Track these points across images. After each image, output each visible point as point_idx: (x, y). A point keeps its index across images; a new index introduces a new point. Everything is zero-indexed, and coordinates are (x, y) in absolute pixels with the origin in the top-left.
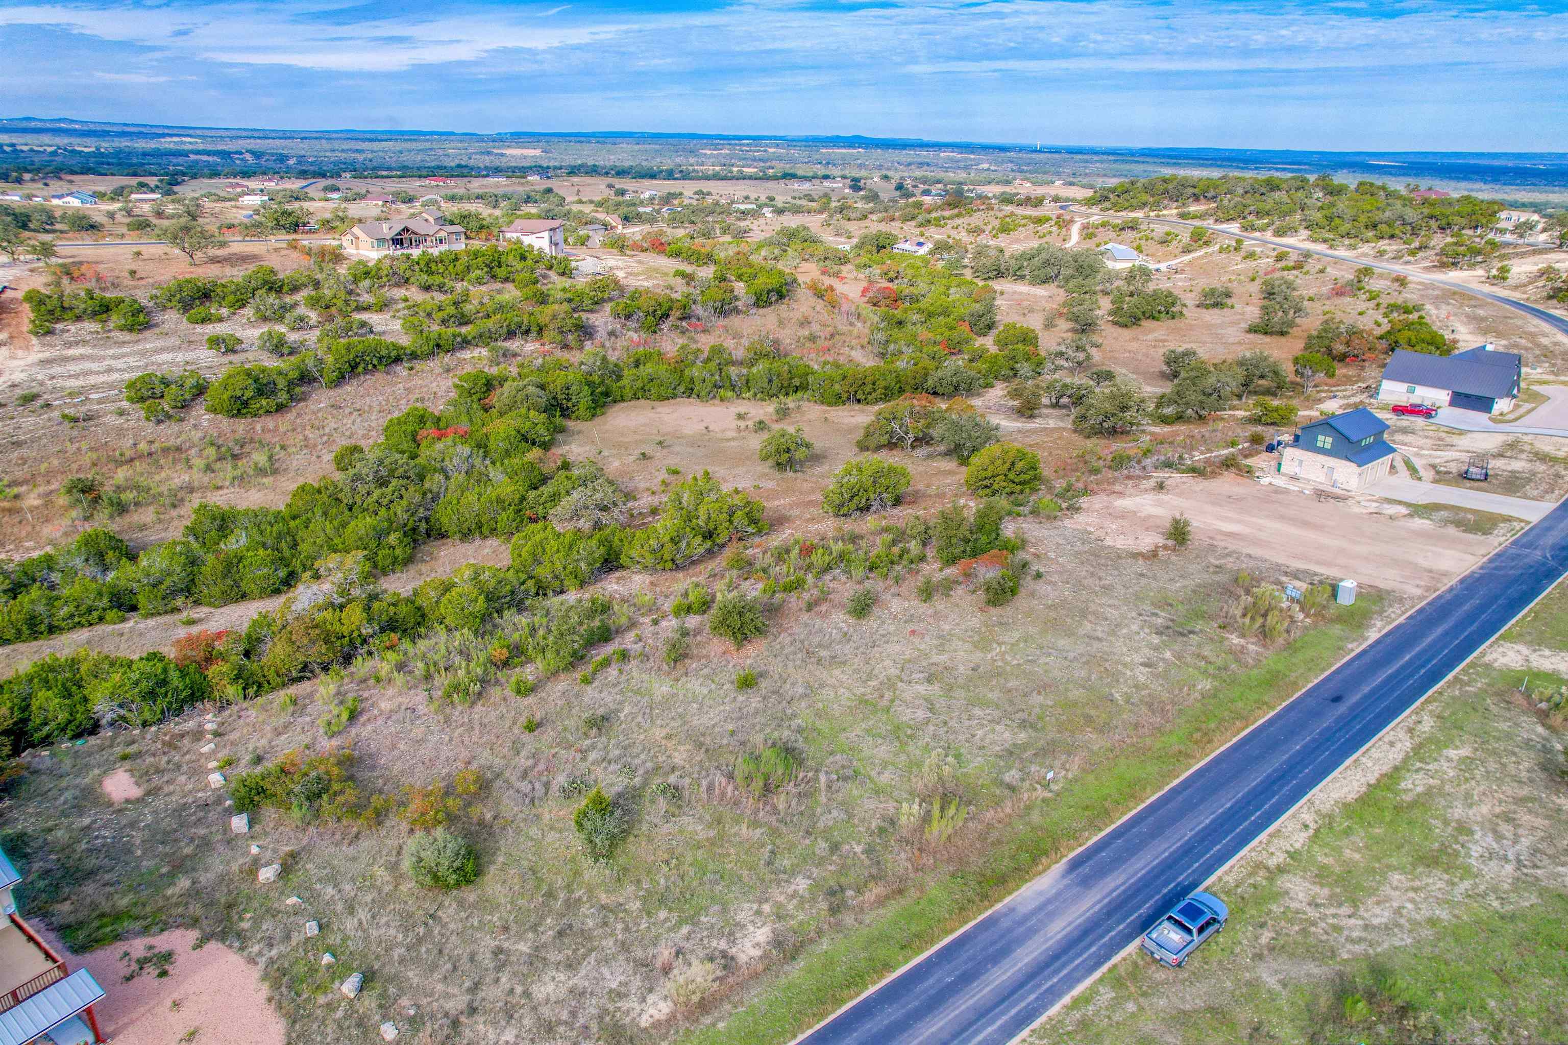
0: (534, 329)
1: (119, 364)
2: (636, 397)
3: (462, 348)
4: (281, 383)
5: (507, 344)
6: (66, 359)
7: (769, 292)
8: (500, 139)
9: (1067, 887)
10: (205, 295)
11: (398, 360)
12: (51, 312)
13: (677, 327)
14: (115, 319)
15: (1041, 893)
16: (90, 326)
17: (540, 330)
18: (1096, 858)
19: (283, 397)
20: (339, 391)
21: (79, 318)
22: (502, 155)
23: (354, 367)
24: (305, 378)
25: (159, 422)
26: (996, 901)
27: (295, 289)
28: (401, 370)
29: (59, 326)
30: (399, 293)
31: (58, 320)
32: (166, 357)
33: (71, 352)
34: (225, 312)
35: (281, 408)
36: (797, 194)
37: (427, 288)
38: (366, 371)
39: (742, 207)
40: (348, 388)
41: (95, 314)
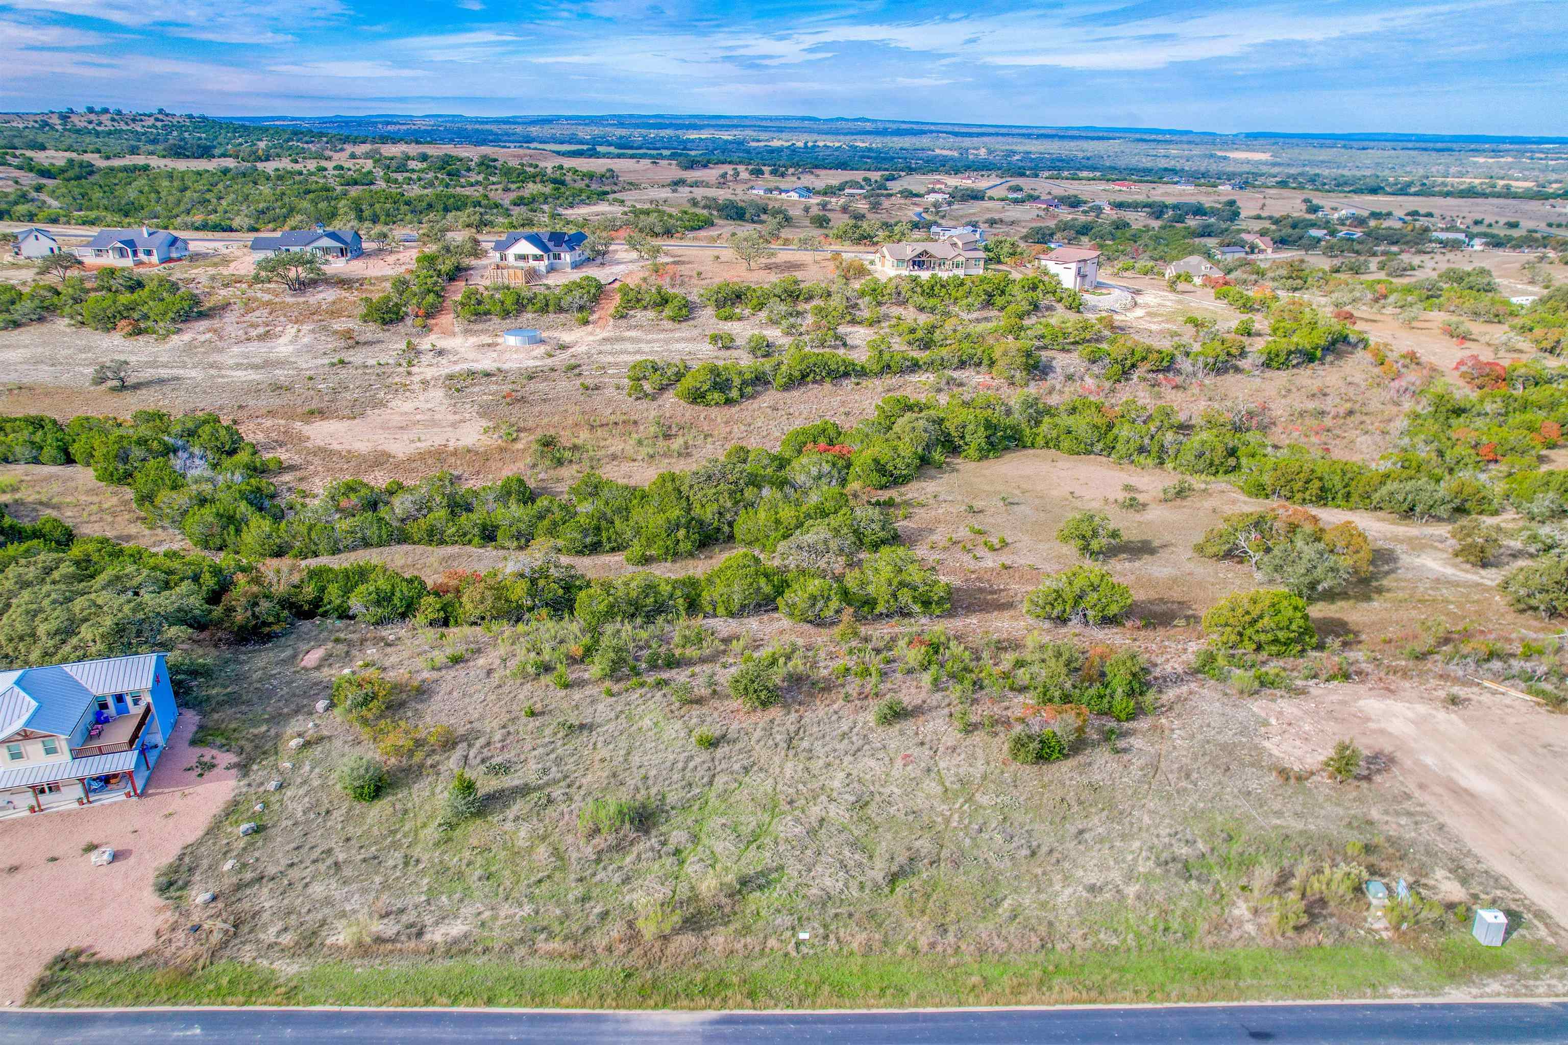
0: (986, 362)
1: (645, 347)
2: (1047, 445)
3: (913, 371)
4: (737, 381)
5: (956, 374)
6: (623, 339)
7: (1290, 353)
8: (1232, 142)
9: (696, 1032)
10: (738, 297)
11: (846, 375)
12: (629, 301)
13: (1145, 380)
14: (668, 311)
15: (666, 1023)
16: (651, 314)
17: (992, 363)
18: (751, 1027)
19: (734, 394)
20: (786, 394)
21: (645, 308)
22: (1225, 158)
23: (804, 376)
24: (760, 381)
25: (638, 399)
26: (624, 1007)
27: (809, 298)
28: (848, 384)
29: (632, 312)
30: (896, 311)
31: (632, 308)
32: (680, 346)
33: (628, 334)
34: (747, 312)
35: (729, 402)
36: (1555, 220)
37: (921, 309)
38: (815, 382)
39: (1443, 236)
40: (795, 393)
41: (656, 305)
